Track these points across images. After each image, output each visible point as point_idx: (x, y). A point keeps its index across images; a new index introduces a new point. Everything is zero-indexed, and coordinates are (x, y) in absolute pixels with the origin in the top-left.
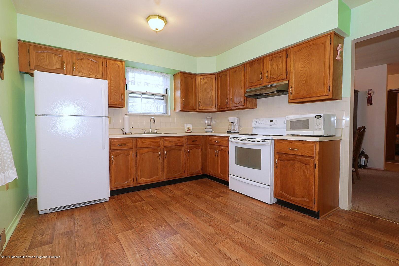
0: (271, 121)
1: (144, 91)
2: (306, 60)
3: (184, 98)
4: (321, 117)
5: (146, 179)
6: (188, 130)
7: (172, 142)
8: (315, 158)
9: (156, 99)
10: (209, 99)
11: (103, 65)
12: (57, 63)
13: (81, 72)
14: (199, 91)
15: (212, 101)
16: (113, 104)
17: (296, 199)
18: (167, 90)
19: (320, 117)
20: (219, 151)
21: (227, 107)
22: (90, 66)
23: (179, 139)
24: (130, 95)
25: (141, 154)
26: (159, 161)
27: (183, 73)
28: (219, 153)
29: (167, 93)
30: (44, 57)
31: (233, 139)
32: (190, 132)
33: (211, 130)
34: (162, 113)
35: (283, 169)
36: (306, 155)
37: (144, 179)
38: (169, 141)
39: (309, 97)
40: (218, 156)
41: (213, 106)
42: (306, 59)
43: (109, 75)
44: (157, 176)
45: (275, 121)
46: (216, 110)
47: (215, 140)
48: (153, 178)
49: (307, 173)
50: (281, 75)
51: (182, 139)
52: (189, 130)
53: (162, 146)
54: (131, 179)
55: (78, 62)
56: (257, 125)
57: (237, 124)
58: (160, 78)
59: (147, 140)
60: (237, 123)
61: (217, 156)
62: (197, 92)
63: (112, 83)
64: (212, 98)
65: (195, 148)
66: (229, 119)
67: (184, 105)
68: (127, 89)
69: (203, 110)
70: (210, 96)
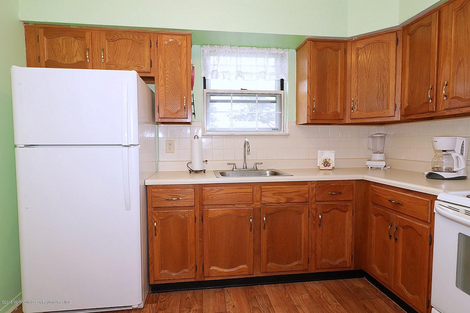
1: (237, 88)
3: (315, 97)
5: (221, 270)
6: (325, 165)
7: (280, 194)
9: (260, 102)
10: (378, 93)
11: (151, 47)
14: (354, 76)
15: (386, 97)
18: (282, 81)
20: (401, 230)
21: (431, 109)
22: (129, 50)
23: (296, 188)
24: (212, 98)
25: (211, 217)
27: (315, 41)
28: (401, 233)
29: (282, 88)
30: (59, 44)
31: (450, 208)
32: (330, 168)
33: (384, 164)
34: (273, 129)
37: (218, 269)
38: (274, 192)
40: (396, 239)
41: (388, 108)
43: (162, 64)
44: (246, 266)
46: (398, 118)
47: (390, 198)
48: (237, 268)
51: (305, 188)
52: (326, 163)
53: (257, 202)
54: (191, 266)
55: (109, 45)
57: (460, 157)
58: (267, 59)
59: (223, 190)
60: (462, 154)
61: (393, 237)
62: (348, 79)
63: (167, 79)
64: (385, 90)
65: (337, 209)
66: (436, 141)
67: (314, 111)
68: (205, 88)
69: (361, 120)
70: (381, 86)
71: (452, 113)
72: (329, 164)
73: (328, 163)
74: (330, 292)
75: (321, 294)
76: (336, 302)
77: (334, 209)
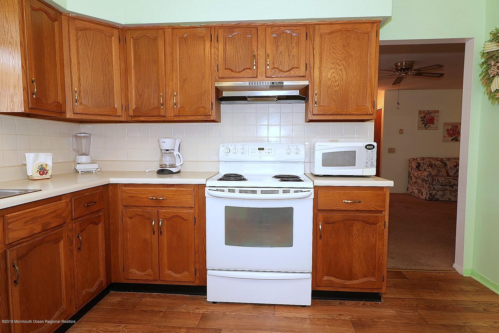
0: (259, 149)
2: (340, 52)
3: (34, 76)
4: (374, 147)
6: (41, 173)
8: (383, 212)
17: (354, 282)
19: (372, 147)
21: (162, 114)
23: (52, 207)
28: (165, 224)
31: (217, 190)
32: (48, 176)
35: (330, 237)
36: (373, 209)
38: (25, 220)
39: (345, 115)
40: (161, 232)
41: (115, 107)
42: (340, 50)
45: (269, 149)
47: (150, 196)
49: (373, 237)
50: (295, 68)
51: (63, 204)
52: (42, 171)
56: (231, 156)
57: (179, 154)
64: (111, 87)
65: (92, 223)
66: (165, 142)
67: (34, 97)
69: (86, 115)
70: (107, 82)
71: (180, 119)
72: (46, 172)
73: (45, 170)
74: (102, 322)
75: (98, 331)
76: (120, 326)
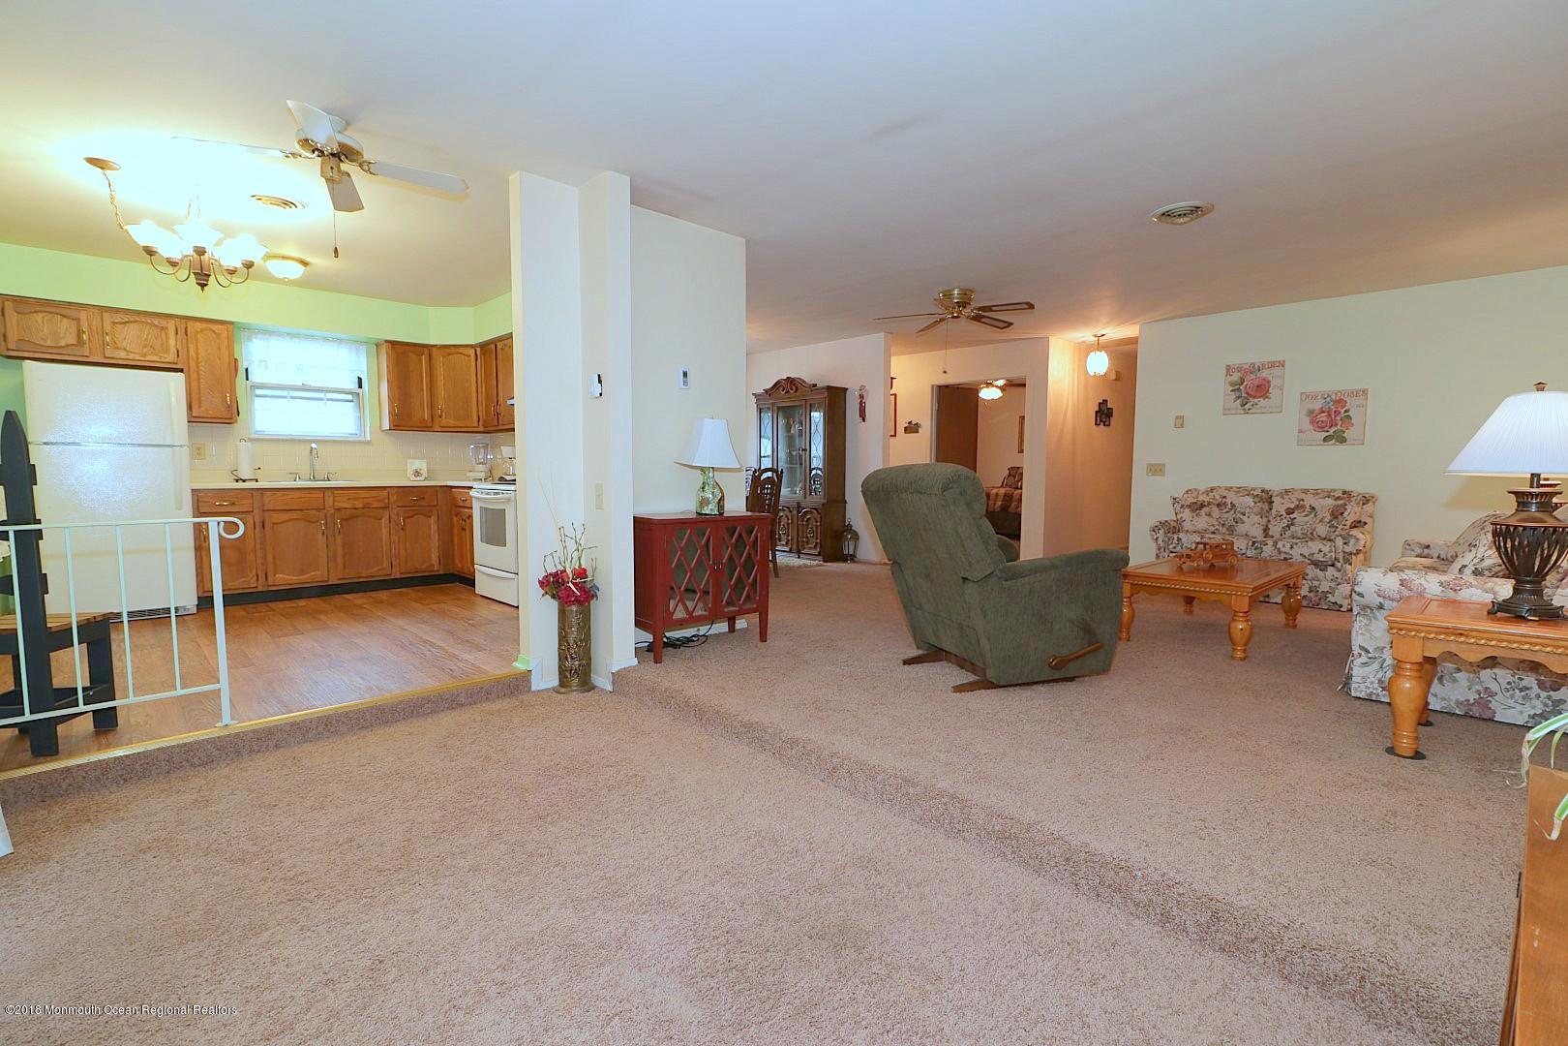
3: (397, 401)
5: (289, 577)
6: (415, 475)
7: (355, 499)
11: (177, 334)
12: (68, 334)
13: (125, 349)
15: (469, 408)
16: (205, 415)
18: (360, 379)
22: (146, 337)
23: (374, 493)
24: (258, 392)
25: (274, 524)
26: (321, 540)
27: (393, 344)
29: (360, 387)
30: (37, 321)
32: (421, 478)
34: (350, 435)
37: (285, 576)
38: (348, 497)
41: (472, 418)
43: (195, 355)
44: (318, 573)
46: (481, 429)
48: (308, 575)
51: (384, 493)
52: (417, 473)
53: (329, 507)
54: (252, 575)
55: (116, 328)
59: (288, 495)
64: (468, 401)
65: (421, 514)
67: (396, 415)
68: (247, 379)
69: (450, 428)
77: (417, 514)
